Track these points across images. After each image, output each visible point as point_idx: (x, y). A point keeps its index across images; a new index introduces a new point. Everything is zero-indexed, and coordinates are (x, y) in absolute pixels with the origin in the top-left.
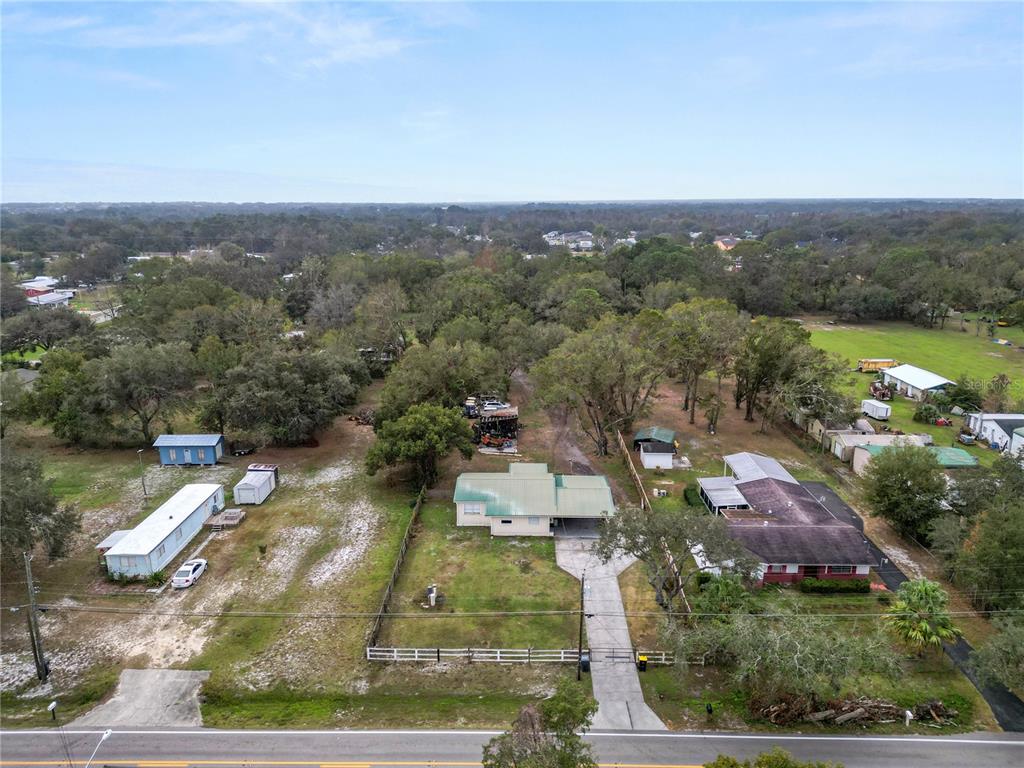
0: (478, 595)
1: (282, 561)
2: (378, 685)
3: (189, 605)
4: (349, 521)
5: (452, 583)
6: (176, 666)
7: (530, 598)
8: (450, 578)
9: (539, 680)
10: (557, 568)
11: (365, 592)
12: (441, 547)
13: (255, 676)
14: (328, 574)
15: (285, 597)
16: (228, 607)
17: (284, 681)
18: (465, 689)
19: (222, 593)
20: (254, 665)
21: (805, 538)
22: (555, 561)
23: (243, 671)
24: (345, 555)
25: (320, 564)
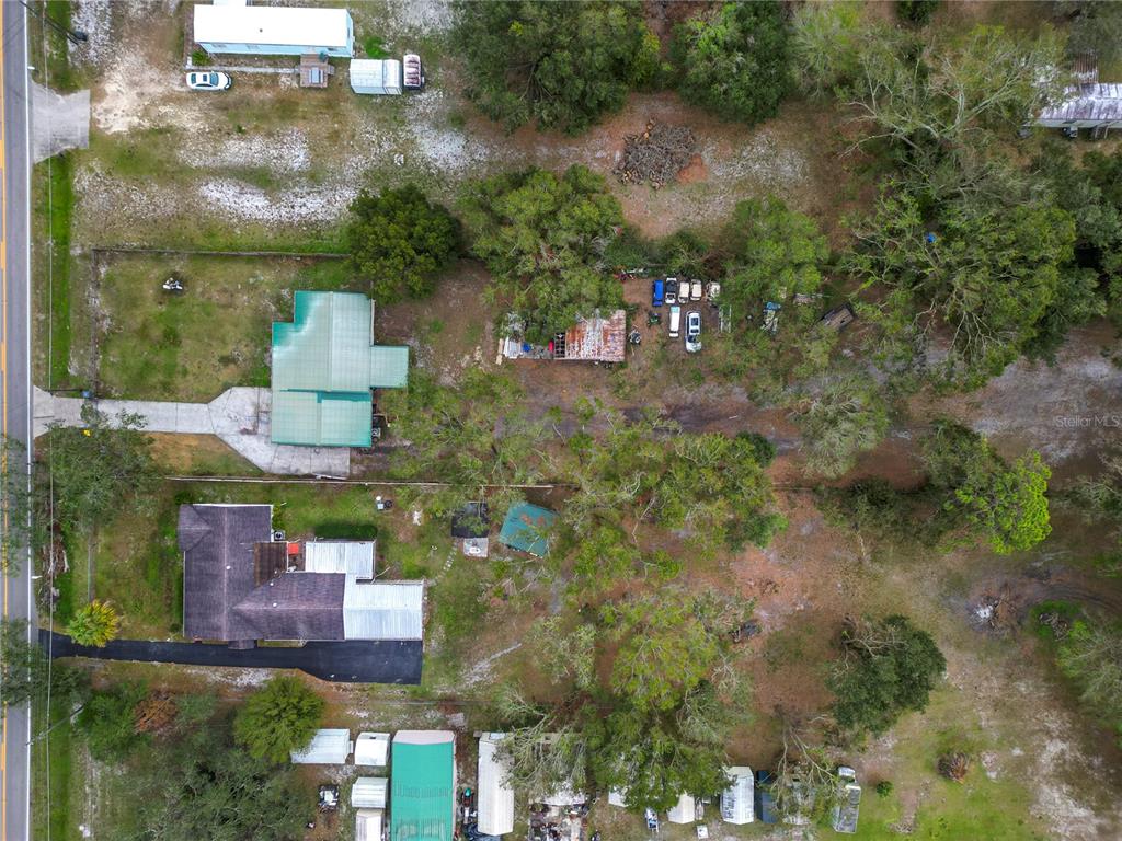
0: (184, 322)
1: (238, 151)
2: (78, 262)
3: (167, 99)
4: (320, 192)
5: (201, 299)
6: (93, 122)
7: (180, 361)
8: (210, 299)
9: (82, 365)
10: (226, 387)
11: (192, 227)
12: (264, 287)
13: (82, 180)
14: (218, 195)
15: (184, 169)
16: (169, 129)
17: (80, 199)
18: (73, 317)
19: (189, 120)
20: (97, 175)
23: (91, 170)
24: (254, 204)
25: (238, 184)
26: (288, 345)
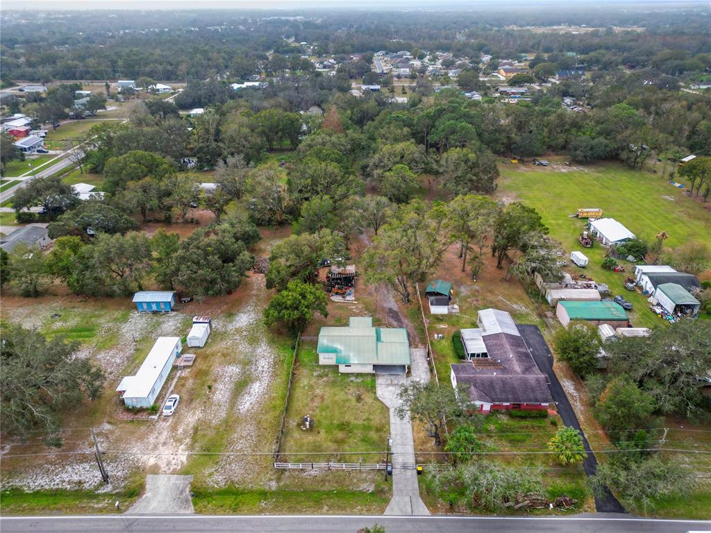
0: (332, 420)
1: (221, 393)
2: (282, 484)
3: (174, 428)
4: (256, 361)
5: (317, 411)
6: (174, 472)
7: (361, 422)
8: (317, 407)
9: (365, 480)
10: (376, 399)
11: (270, 417)
12: (311, 382)
13: (217, 480)
14: (248, 403)
15: (226, 422)
16: (196, 430)
17: (232, 482)
18: (327, 487)
19: (192, 418)
20: (216, 471)
21: (516, 384)
22: (375, 393)
23: (211, 474)
24: (257, 388)
25: (243, 395)
26: (349, 356)
